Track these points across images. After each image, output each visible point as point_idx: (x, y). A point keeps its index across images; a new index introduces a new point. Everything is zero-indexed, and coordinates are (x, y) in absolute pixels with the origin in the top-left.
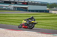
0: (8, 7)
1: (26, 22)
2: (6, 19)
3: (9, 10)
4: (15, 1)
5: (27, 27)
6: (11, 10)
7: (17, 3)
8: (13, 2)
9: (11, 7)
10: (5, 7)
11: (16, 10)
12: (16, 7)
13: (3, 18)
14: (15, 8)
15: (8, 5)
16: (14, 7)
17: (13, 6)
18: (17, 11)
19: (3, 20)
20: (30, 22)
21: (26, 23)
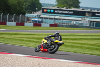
0: (80, 22)
1: (46, 41)
2: (76, 43)
3: (81, 26)
4: (93, 11)
5: (46, 50)
6: (86, 27)
7: (96, 14)
8: (88, 12)
9: (85, 23)
10: (74, 22)
11: (93, 28)
12: (94, 22)
13: (71, 41)
14: (92, 24)
15: (80, 19)
16: (91, 22)
17: (88, 19)
18: (95, 28)
19: (71, 44)
20: (53, 42)
21: (47, 43)
